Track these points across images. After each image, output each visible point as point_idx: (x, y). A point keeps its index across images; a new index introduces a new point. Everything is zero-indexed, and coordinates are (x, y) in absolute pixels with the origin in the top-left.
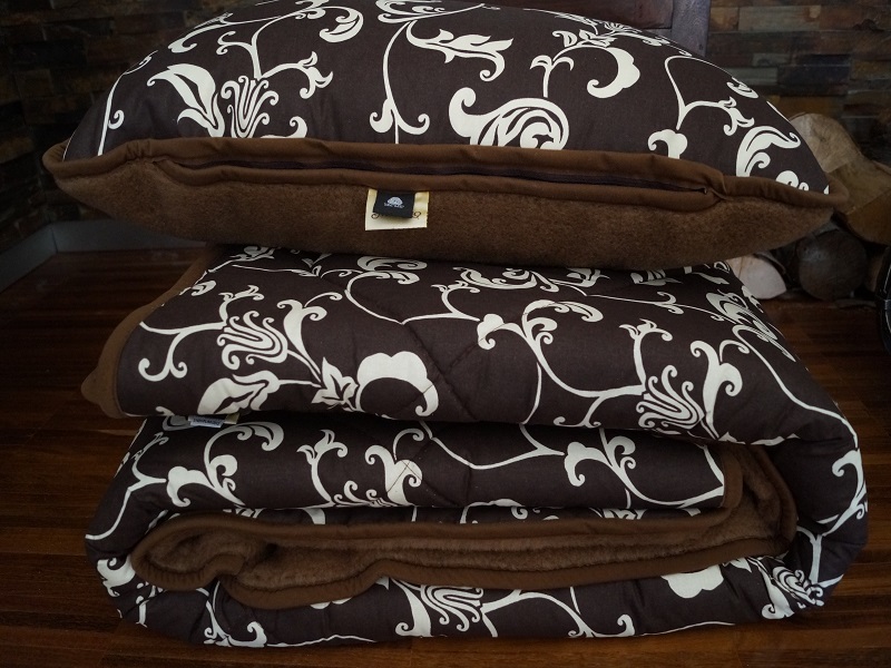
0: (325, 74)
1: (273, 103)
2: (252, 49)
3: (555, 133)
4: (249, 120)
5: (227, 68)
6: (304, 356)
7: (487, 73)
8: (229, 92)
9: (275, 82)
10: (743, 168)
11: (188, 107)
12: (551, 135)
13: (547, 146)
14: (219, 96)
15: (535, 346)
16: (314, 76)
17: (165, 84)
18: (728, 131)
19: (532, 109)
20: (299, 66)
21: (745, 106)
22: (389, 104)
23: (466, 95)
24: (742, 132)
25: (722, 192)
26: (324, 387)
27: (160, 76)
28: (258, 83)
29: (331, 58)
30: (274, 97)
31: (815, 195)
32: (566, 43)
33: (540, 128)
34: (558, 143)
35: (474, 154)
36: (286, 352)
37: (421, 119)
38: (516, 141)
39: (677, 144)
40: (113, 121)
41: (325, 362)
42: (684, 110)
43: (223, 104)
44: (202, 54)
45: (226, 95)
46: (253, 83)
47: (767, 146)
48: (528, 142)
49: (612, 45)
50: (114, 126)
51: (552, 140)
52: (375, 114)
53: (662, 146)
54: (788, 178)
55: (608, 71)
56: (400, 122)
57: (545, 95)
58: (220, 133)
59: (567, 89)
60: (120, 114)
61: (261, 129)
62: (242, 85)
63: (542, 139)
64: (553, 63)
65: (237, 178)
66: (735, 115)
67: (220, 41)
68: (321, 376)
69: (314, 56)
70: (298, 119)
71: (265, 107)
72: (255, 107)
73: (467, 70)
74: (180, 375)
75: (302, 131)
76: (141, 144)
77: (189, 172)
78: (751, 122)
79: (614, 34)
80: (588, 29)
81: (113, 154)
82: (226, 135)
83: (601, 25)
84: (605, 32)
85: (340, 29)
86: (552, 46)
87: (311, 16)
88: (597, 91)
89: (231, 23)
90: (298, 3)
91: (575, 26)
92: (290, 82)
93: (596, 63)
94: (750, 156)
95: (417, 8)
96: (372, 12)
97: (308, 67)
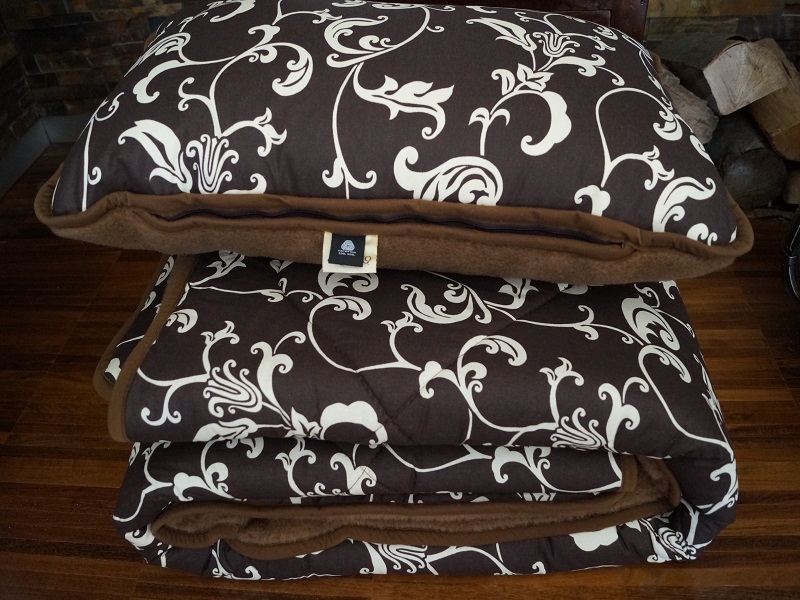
0: (280, 132)
1: (234, 161)
2: (210, 103)
3: (490, 189)
4: (213, 178)
5: (190, 126)
6: (276, 406)
7: (427, 130)
8: (194, 151)
9: (236, 141)
10: (659, 221)
11: (158, 166)
12: (486, 191)
13: (482, 201)
14: (185, 155)
15: (467, 394)
16: (269, 132)
17: (131, 141)
18: (649, 185)
19: (469, 167)
20: (255, 123)
22: (340, 163)
23: (409, 154)
24: (662, 185)
25: (637, 243)
26: (293, 429)
27: (129, 133)
28: (219, 141)
29: (286, 113)
30: (234, 156)
32: (504, 91)
33: (477, 185)
34: (491, 200)
35: (418, 208)
36: (261, 403)
37: (368, 175)
38: (454, 198)
39: (601, 201)
40: (93, 177)
41: (293, 411)
42: (609, 166)
43: (189, 162)
44: (162, 110)
45: (191, 154)
46: (215, 141)
47: (682, 199)
48: (465, 197)
49: (550, 87)
50: (94, 182)
51: (487, 195)
52: (326, 172)
53: (587, 200)
54: (698, 231)
55: (540, 131)
56: (350, 179)
57: (482, 153)
58: (186, 188)
59: (503, 146)
60: (97, 170)
61: (225, 186)
62: (204, 144)
63: (478, 194)
64: (490, 116)
65: (206, 226)
66: (657, 167)
67: (181, 93)
68: (290, 422)
69: (269, 112)
70: (258, 176)
71: (227, 165)
72: (218, 166)
73: (410, 126)
74: (177, 421)
75: (262, 186)
76: (119, 197)
77: (166, 223)
78: (671, 174)
79: (550, 65)
80: (526, 59)
81: (96, 208)
82: (195, 189)
83: (540, 46)
84: (542, 60)
85: (291, 78)
86: (490, 94)
87: (265, 60)
88: (530, 148)
89: (188, 62)
90: (251, 31)
91: (513, 56)
92: (248, 141)
93: (531, 115)
94: (667, 208)
95: (364, 42)
96: (320, 50)
97: (263, 124)
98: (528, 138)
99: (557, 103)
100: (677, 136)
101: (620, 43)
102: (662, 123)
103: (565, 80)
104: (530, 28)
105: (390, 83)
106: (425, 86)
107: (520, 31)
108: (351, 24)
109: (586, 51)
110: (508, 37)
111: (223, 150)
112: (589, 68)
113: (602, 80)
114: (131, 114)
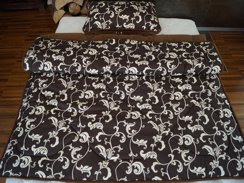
2: (104, 19)
4: (104, 27)
5: (102, 22)
7: (127, 21)
10: (151, 29)
11: (98, 26)
13: (133, 28)
16: (110, 22)
17: (95, 24)
18: (150, 25)
22: (118, 25)
23: (125, 23)
24: (151, 25)
25: (149, 31)
28: (105, 23)
29: (112, 19)
31: (158, 31)
32: (135, 16)
33: (132, 26)
34: (134, 28)
35: (126, 29)
37: (121, 26)
39: (145, 27)
42: (146, 24)
43: (102, 26)
44: (98, 20)
48: (131, 28)
49: (139, 15)
52: (116, 26)
53: (143, 27)
54: (155, 30)
55: (138, 20)
57: (132, 23)
58: (101, 28)
59: (134, 22)
60: (91, 27)
61: (106, 28)
62: (103, 24)
63: (132, 27)
64: (133, 19)
65: (104, 32)
66: (151, 23)
67: (100, 18)
71: (106, 26)
73: (125, 20)
75: (109, 27)
76: (94, 30)
77: (99, 32)
79: (140, 12)
80: (137, 11)
81: (91, 32)
82: (102, 28)
83: (139, 9)
85: (112, 15)
86: (133, 16)
87: (109, 13)
88: (137, 22)
89: (100, 14)
90: (106, 9)
91: (135, 11)
92: (108, 23)
93: (137, 18)
94: (152, 28)
95: (119, 10)
96: (115, 12)
97: (109, 21)
99: (140, 17)
102: (152, 18)
103: (141, 14)
104: (138, 6)
106: (126, 16)
107: (136, 7)
108: (117, 7)
109: (144, 9)
110: (135, 8)
112: (144, 12)
114: (94, 20)
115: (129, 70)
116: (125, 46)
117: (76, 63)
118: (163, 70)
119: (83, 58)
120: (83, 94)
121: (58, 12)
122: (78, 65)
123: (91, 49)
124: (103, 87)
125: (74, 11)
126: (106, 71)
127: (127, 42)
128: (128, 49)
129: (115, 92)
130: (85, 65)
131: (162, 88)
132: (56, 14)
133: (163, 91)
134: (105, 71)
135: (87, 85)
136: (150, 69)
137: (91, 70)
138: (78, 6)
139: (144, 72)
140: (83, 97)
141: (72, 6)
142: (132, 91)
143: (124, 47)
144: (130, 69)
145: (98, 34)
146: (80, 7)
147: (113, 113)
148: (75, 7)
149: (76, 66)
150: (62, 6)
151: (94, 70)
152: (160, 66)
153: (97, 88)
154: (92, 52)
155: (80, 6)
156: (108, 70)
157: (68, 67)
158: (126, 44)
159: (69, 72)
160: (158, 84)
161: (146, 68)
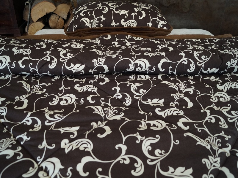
1: (98, 22)
2: (94, 15)
3: (135, 24)
4: (95, 25)
5: (91, 18)
7: (126, 16)
9: (98, 19)
10: (159, 27)
11: (86, 24)
16: (103, 18)
17: (82, 21)
18: (157, 22)
19: (132, 21)
20: (101, 17)
21: (160, 18)
22: (113, 22)
23: (123, 20)
24: (159, 22)
25: (156, 30)
27: (81, 20)
29: (105, 15)
31: (168, 30)
32: (136, 11)
33: (133, 24)
34: (135, 26)
35: (125, 28)
37: (118, 23)
38: (130, 26)
39: (150, 25)
42: (151, 20)
43: (91, 23)
44: (86, 16)
45: (91, 22)
47: (162, 24)
48: (132, 26)
49: (142, 10)
52: (111, 23)
53: (149, 25)
54: (165, 28)
55: (141, 15)
56: (115, 24)
57: (133, 19)
58: (90, 27)
59: (136, 18)
60: (76, 26)
61: (97, 26)
62: (93, 20)
63: (133, 25)
64: (134, 14)
65: (94, 33)
66: (158, 20)
67: (88, 14)
69: (102, 15)
70: (101, 24)
71: (97, 23)
72: (95, 23)
73: (123, 16)
75: (102, 26)
76: (80, 30)
77: (87, 33)
78: (160, 21)
80: (138, 7)
81: (76, 31)
82: (92, 27)
83: (140, 6)
84: (141, 7)
85: (105, 11)
86: (134, 11)
87: (100, 8)
89: (88, 10)
90: (97, 5)
91: (136, 7)
92: (100, 20)
93: (140, 14)
94: (160, 25)
95: (115, 5)
96: (109, 7)
97: (102, 17)
98: (140, 17)
99: (143, 12)
100: (161, 16)
101: (152, 6)
102: (158, 15)
104: (138, 4)
105: (119, 10)
106: (124, 11)
108: (112, 4)
109: (147, 6)
110: (135, 5)
111: (96, 21)
112: (148, 8)
113: (149, 10)
114: (81, 17)
115: (135, 62)
116: (125, 40)
117: (49, 57)
118: (189, 62)
119: (61, 51)
120: (56, 99)
121: (35, 24)
122: (52, 59)
123: (74, 43)
124: (92, 90)
125: (55, 25)
126: (98, 66)
127: (128, 37)
128: (131, 44)
129: (115, 96)
130: (63, 59)
131: (193, 88)
132: (32, 28)
133: (195, 92)
134: (96, 65)
135: (64, 88)
136: (169, 61)
137: (72, 65)
138: (60, 19)
139: (160, 65)
140: (56, 104)
141: (53, 18)
142: (143, 92)
143: (124, 42)
144: (137, 61)
145: (85, 36)
146: (63, 21)
147: (112, 124)
148: (57, 20)
149: (48, 60)
150: (40, 16)
151: (78, 65)
152: (184, 57)
153: (82, 91)
154: (76, 46)
155: (64, 19)
156: (101, 63)
157: (35, 63)
158: (127, 40)
159: (37, 70)
160: (185, 83)
161: (163, 61)
